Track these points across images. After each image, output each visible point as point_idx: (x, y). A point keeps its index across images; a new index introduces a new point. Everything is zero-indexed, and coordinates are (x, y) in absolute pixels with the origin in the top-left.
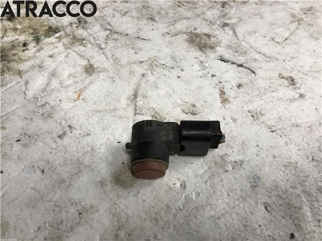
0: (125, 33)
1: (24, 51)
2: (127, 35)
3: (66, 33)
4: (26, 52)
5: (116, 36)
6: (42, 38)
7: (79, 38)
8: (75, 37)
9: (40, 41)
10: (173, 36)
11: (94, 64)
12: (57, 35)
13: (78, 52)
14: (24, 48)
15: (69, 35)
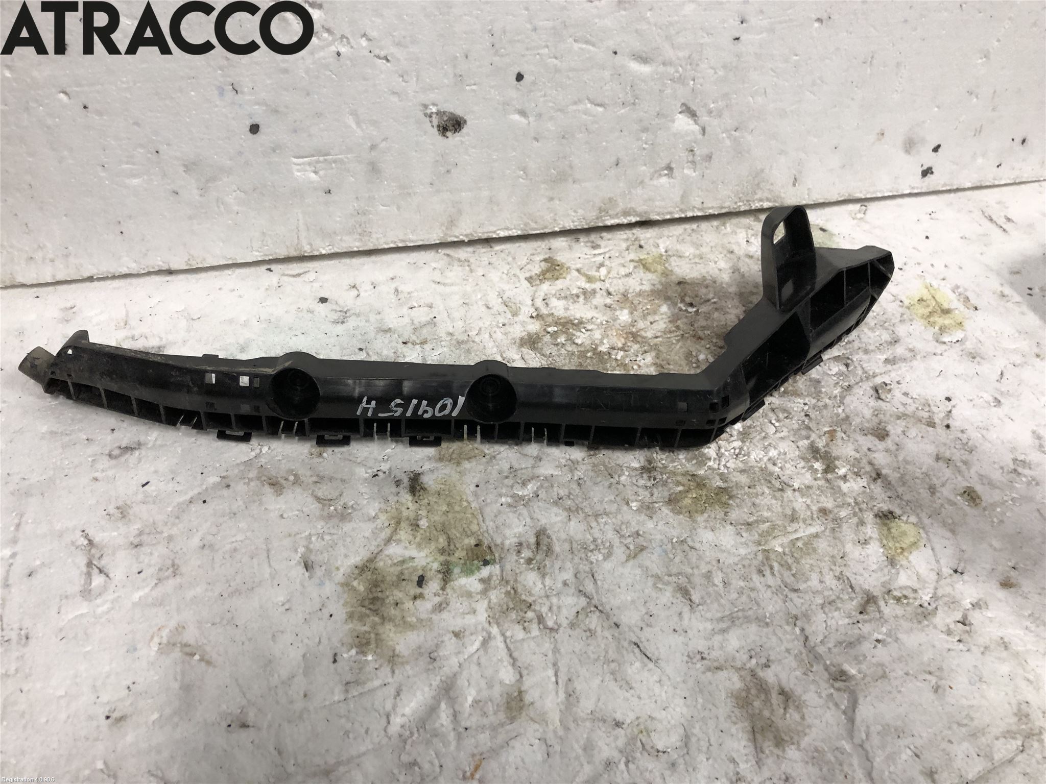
0: (615, 619)
1: (415, 598)
2: (617, 626)
3: (502, 571)
4: (418, 602)
5: (594, 621)
6: (457, 570)
7: (523, 597)
8: (515, 591)
9: (450, 581)
10: (709, 669)
11: (526, 692)
12: (485, 572)
13: (508, 641)
14: (419, 590)
15: (507, 582)
